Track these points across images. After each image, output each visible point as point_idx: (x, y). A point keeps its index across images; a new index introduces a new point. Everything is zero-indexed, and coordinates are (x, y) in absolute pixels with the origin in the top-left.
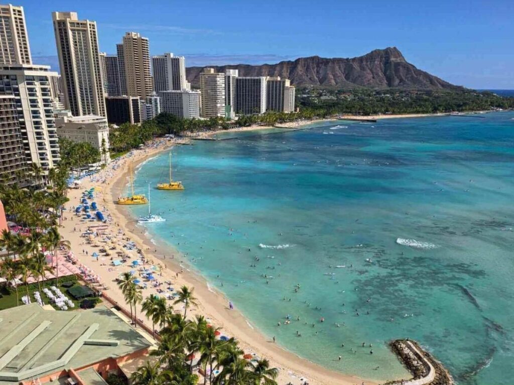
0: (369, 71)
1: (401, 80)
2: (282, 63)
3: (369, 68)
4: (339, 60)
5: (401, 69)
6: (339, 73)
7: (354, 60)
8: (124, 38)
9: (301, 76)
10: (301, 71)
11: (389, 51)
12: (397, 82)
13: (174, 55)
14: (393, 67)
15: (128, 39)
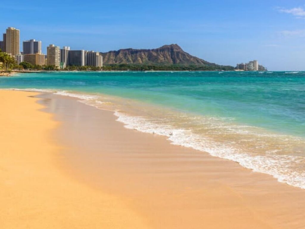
0: (162, 56)
1: (180, 60)
2: (110, 52)
3: (162, 55)
4: (144, 51)
5: (180, 55)
6: (144, 56)
7: (153, 50)
8: (7, 30)
9: (121, 58)
10: (122, 56)
11: (172, 46)
12: (178, 61)
13: (36, 40)
14: (175, 53)
15: (9, 30)
